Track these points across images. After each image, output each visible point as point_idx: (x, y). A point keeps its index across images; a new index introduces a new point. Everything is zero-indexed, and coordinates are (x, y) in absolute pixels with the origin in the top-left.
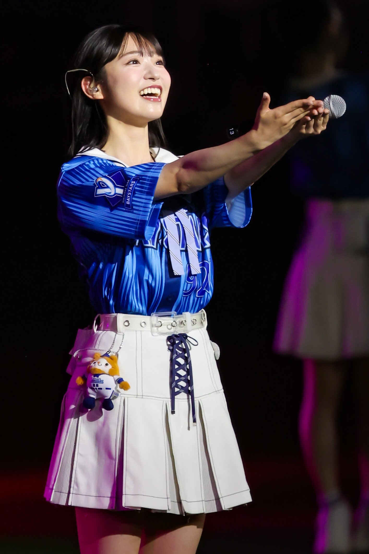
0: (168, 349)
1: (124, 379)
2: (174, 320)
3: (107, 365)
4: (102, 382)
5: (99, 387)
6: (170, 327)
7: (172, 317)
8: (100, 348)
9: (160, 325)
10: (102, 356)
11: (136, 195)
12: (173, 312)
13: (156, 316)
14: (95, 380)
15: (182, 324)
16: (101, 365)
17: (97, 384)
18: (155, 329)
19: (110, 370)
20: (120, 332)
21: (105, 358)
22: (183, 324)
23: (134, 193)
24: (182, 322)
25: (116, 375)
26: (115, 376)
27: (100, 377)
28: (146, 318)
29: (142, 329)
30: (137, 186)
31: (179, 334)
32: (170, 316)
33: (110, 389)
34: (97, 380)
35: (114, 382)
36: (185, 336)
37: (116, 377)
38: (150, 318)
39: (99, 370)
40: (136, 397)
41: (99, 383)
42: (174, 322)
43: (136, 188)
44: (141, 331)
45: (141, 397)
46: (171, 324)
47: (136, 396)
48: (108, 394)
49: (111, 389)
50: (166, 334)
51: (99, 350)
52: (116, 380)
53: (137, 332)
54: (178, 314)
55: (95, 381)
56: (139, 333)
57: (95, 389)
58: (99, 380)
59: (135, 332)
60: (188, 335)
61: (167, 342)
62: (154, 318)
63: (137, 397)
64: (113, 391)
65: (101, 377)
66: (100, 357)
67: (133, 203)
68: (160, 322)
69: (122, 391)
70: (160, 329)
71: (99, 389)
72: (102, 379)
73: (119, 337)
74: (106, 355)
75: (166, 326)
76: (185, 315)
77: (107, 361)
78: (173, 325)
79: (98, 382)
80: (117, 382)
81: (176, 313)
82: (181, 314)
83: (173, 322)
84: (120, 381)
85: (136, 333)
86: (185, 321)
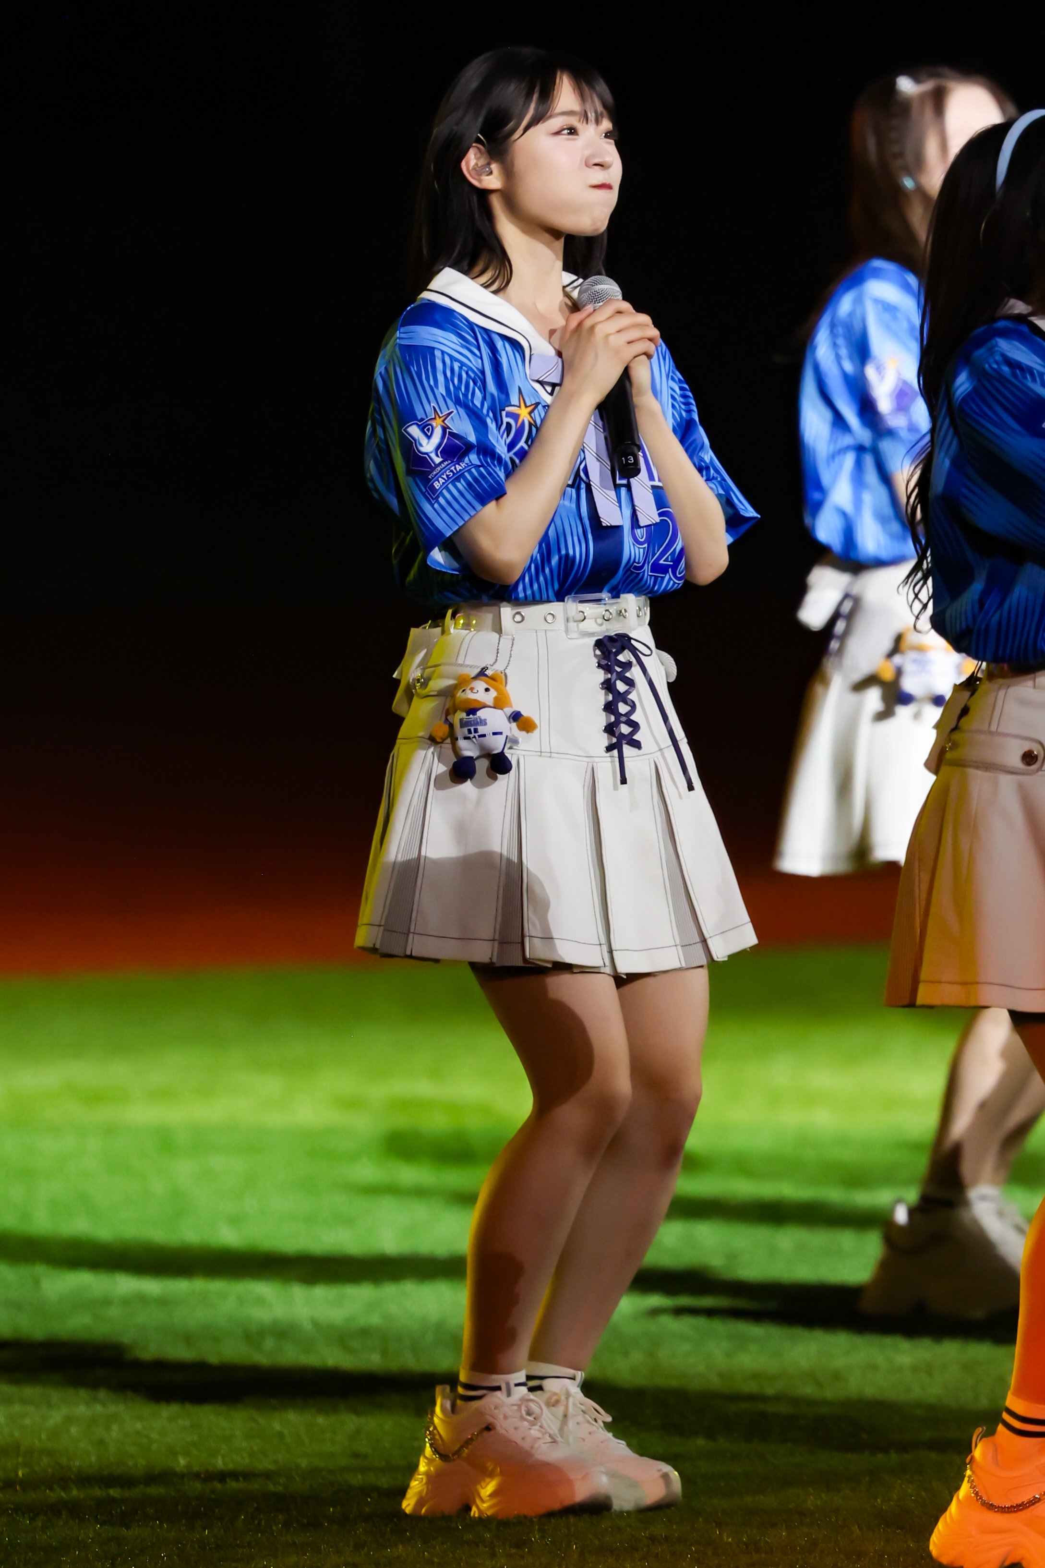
0: (597, 665)
1: (522, 713)
2: (607, 609)
3: (487, 690)
4: (483, 723)
5: (479, 734)
6: (600, 621)
7: (603, 602)
8: (467, 663)
9: (583, 618)
10: (476, 678)
11: (458, 484)
12: (605, 595)
13: (574, 601)
14: (471, 721)
15: (621, 615)
16: (478, 691)
17: (475, 727)
18: (572, 625)
19: (496, 699)
20: (508, 635)
21: (481, 680)
22: (622, 617)
23: (457, 479)
24: (621, 612)
25: (508, 707)
26: (505, 709)
27: (479, 713)
28: (556, 607)
29: (547, 627)
30: (469, 471)
31: (616, 635)
32: (598, 601)
33: (501, 733)
34: (474, 721)
35: (506, 720)
36: (626, 638)
37: (509, 711)
38: (564, 605)
39: (476, 701)
40: (538, 756)
41: (479, 726)
42: (607, 612)
43: (466, 474)
44: (546, 630)
45: (549, 755)
46: (602, 617)
47: (539, 754)
48: (497, 744)
49: (503, 733)
50: (592, 634)
51: (468, 666)
52: (510, 715)
53: (538, 633)
54: (613, 597)
55: (471, 723)
56: (541, 635)
57: (473, 738)
58: (479, 720)
59: (535, 633)
60: (631, 635)
61: (594, 651)
62: (571, 607)
63: (540, 756)
64: (507, 736)
65: (481, 714)
66: (472, 680)
67: (445, 492)
68: (581, 613)
69: (521, 735)
70: (583, 626)
71: (480, 736)
72: (483, 718)
73: (505, 642)
74: (482, 673)
75: (594, 620)
76: (626, 599)
77: (487, 683)
78: (605, 618)
79: (477, 724)
80: (511, 720)
81: (610, 595)
82: (618, 597)
83: (604, 612)
84: (516, 717)
85: (537, 635)
86: (626, 611)
